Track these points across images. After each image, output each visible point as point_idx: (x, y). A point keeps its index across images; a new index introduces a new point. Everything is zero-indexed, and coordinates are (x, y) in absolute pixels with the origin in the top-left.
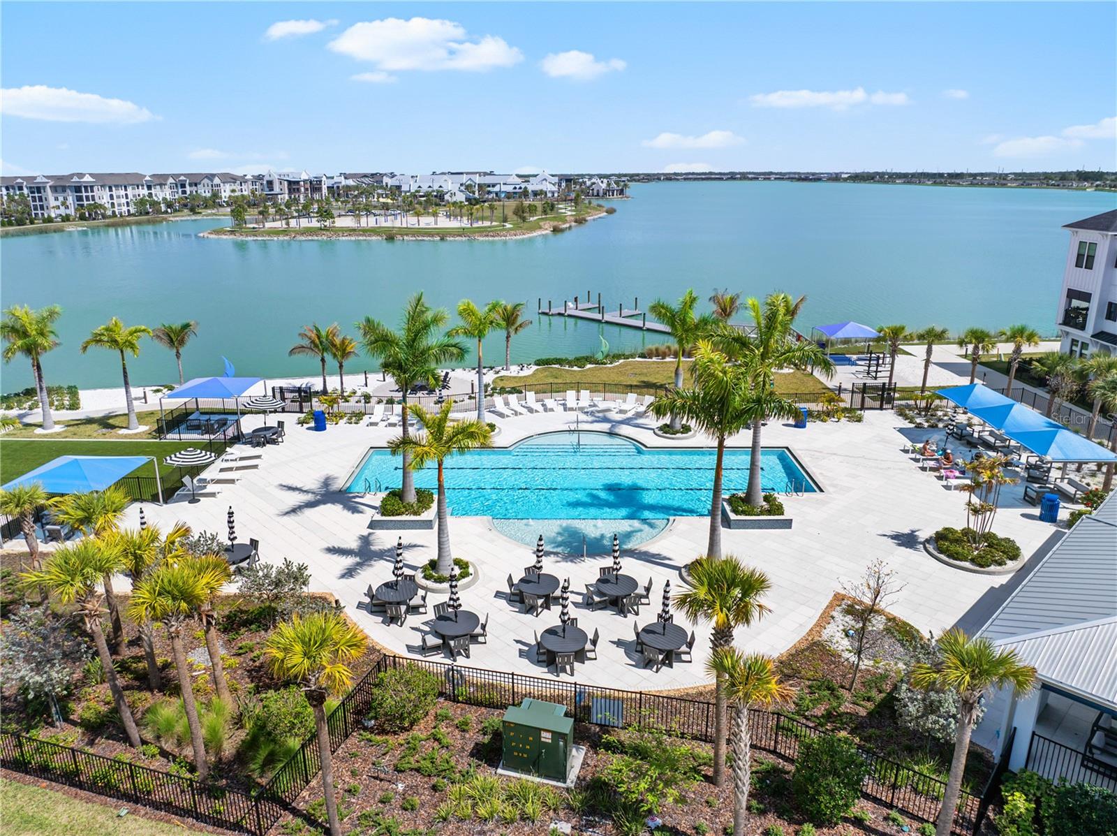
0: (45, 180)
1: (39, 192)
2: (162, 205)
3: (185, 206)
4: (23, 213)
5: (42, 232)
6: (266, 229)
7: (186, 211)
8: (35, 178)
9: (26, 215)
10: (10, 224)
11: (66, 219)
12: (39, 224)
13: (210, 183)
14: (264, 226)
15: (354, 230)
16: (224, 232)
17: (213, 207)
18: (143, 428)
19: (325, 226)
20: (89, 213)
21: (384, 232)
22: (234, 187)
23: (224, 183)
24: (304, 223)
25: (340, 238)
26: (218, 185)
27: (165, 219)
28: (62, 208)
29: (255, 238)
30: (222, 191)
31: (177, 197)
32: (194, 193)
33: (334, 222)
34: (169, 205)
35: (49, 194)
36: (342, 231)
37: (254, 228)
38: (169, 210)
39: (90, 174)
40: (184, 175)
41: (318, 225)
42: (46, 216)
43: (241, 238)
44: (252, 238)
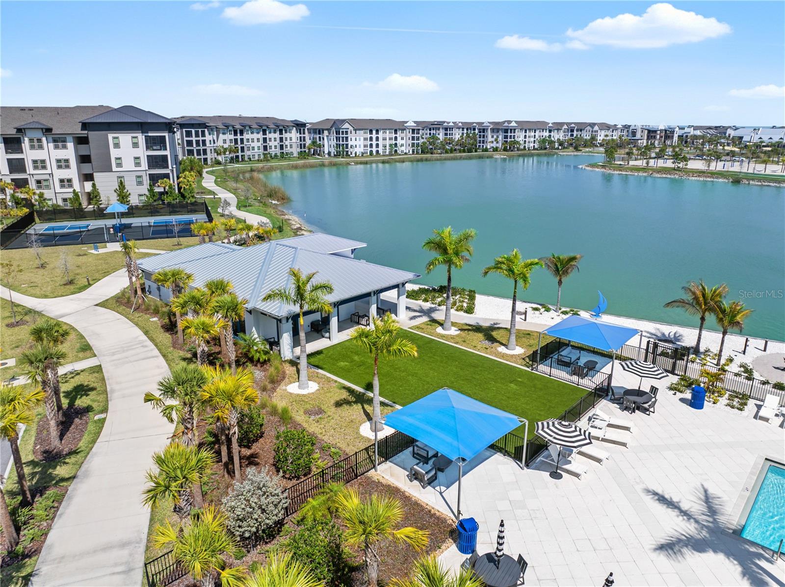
0: (489, 125)
1: (484, 132)
2: (556, 144)
3: (571, 144)
4: (472, 145)
5: (480, 157)
6: (629, 166)
7: (571, 148)
8: (483, 123)
9: (474, 146)
10: (464, 151)
11: (496, 150)
12: (480, 153)
13: (591, 130)
14: (628, 164)
15: (704, 172)
16: (597, 166)
17: (590, 147)
18: (519, 351)
19: (679, 167)
20: (510, 147)
21: (732, 176)
22: (607, 133)
23: (601, 130)
24: (661, 163)
25: (690, 178)
26: (597, 131)
27: (556, 153)
28: (495, 143)
29: (620, 172)
30: (599, 135)
31: (567, 138)
32: (579, 136)
33: (686, 165)
34: (561, 144)
35: (489, 134)
36: (693, 172)
37: (620, 165)
38: (560, 147)
39: (516, 122)
40: (575, 123)
41: (673, 166)
42: (485, 147)
43: (610, 171)
44: (618, 172)
